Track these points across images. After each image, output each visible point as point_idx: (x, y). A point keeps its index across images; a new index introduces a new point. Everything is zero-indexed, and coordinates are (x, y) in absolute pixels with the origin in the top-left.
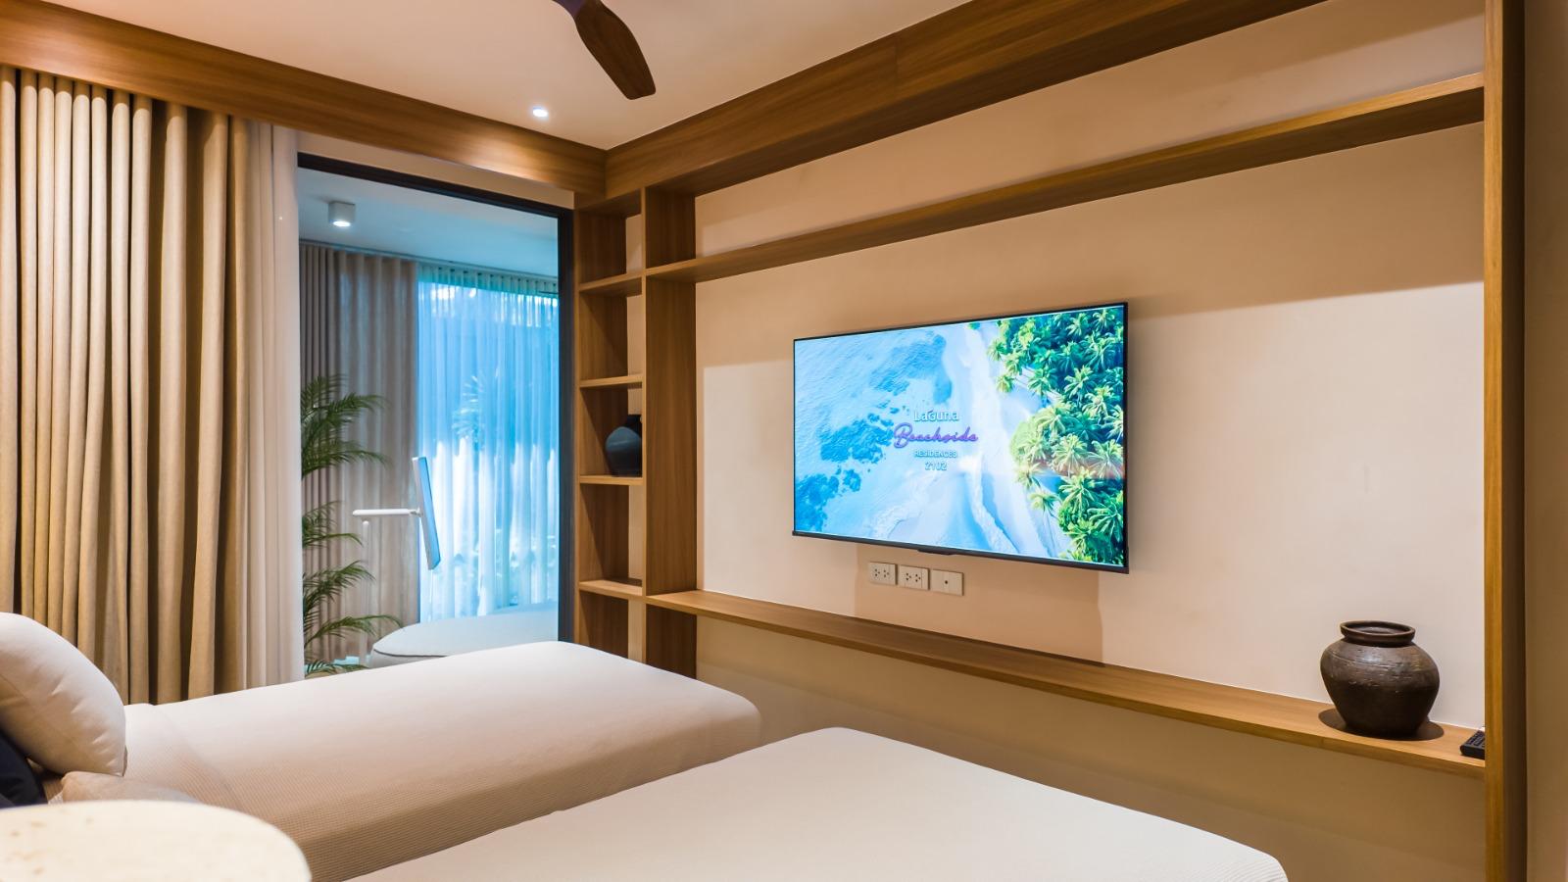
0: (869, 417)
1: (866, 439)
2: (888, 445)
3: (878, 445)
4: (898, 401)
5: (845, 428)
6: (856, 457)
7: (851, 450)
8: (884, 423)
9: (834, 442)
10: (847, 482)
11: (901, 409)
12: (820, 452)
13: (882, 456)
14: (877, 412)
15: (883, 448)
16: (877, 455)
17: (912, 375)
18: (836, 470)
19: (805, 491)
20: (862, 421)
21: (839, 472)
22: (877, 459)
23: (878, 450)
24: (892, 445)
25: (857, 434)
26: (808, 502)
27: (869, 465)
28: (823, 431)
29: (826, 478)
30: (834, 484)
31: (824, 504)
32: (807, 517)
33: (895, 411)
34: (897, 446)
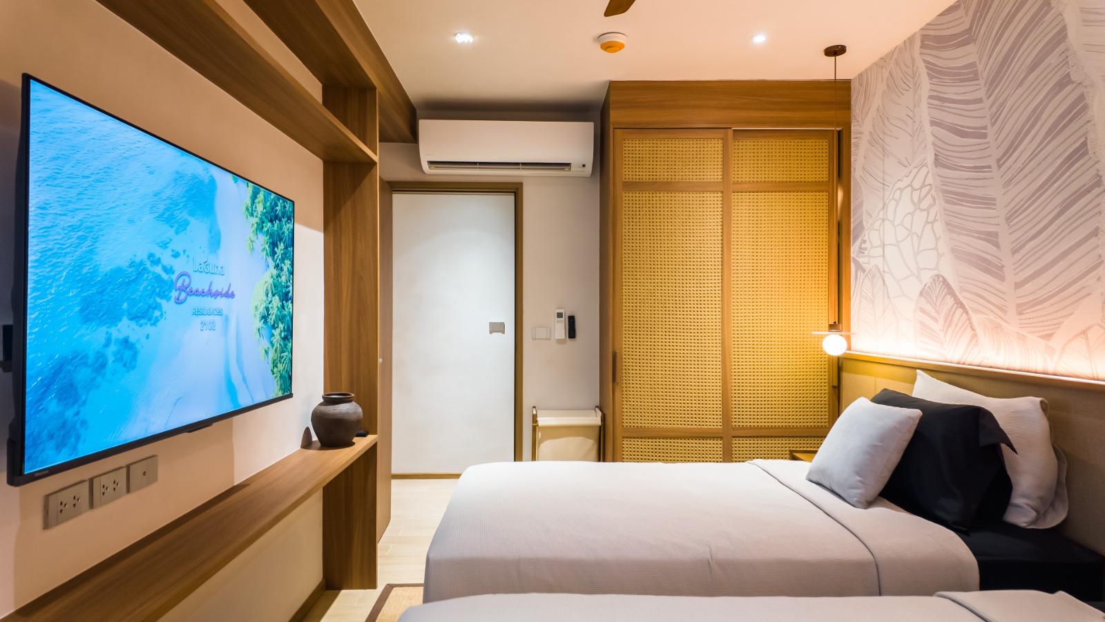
0: (149, 258)
1: (145, 289)
2: (168, 300)
3: (158, 300)
4: (178, 244)
5: (118, 271)
6: (134, 318)
7: (125, 306)
8: (166, 270)
9: (101, 293)
10: (119, 358)
11: (182, 253)
12: (77, 309)
13: (162, 315)
14: (158, 252)
15: (163, 302)
16: (157, 313)
17: (192, 214)
18: (103, 341)
19: (48, 386)
20: (141, 263)
21: (108, 342)
22: (157, 320)
23: (157, 307)
24: (173, 300)
25: (134, 281)
26: (52, 405)
27: (149, 329)
28: (85, 271)
29: (86, 357)
30: (100, 365)
31: (84, 403)
32: (51, 436)
33: (176, 255)
34: (178, 301)
